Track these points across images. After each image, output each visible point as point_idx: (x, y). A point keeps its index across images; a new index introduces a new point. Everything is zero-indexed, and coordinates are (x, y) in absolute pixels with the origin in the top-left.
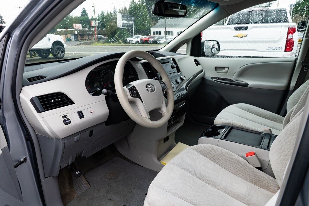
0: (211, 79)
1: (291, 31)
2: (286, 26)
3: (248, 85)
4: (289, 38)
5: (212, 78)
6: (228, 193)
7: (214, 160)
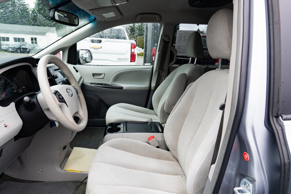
0: (90, 85)
1: (133, 47)
2: (129, 43)
3: (123, 87)
4: (132, 51)
5: (91, 83)
6: (148, 170)
7: (126, 150)
